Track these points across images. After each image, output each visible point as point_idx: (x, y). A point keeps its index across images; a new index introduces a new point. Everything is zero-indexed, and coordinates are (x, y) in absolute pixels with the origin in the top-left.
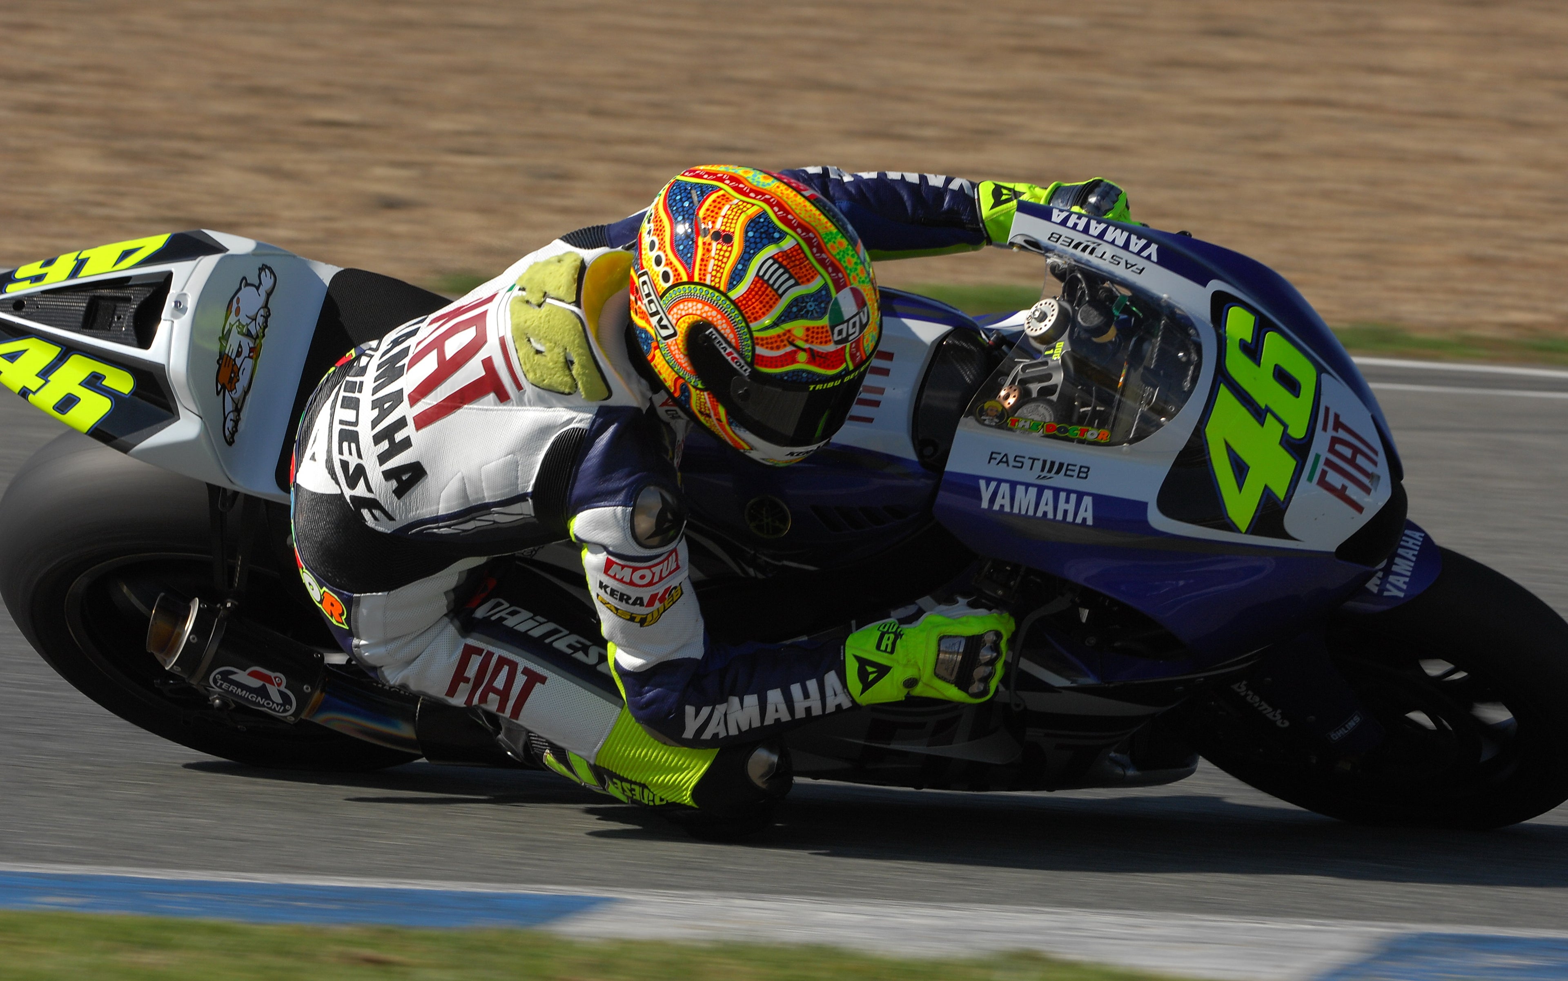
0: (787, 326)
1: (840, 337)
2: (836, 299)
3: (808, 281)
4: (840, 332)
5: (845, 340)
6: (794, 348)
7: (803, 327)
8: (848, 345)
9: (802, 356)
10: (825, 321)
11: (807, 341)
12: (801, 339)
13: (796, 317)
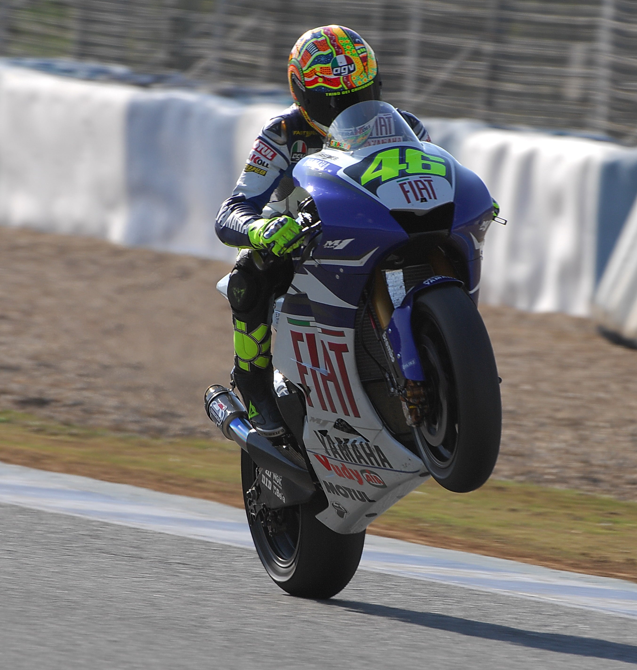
0: (313, 67)
1: (336, 73)
2: (335, 58)
3: (325, 50)
4: (337, 71)
5: (340, 74)
6: (317, 76)
7: (319, 67)
8: (341, 77)
9: (320, 80)
10: (329, 65)
11: (321, 73)
12: (319, 72)
13: (317, 63)
